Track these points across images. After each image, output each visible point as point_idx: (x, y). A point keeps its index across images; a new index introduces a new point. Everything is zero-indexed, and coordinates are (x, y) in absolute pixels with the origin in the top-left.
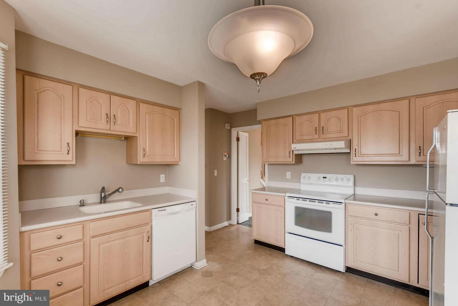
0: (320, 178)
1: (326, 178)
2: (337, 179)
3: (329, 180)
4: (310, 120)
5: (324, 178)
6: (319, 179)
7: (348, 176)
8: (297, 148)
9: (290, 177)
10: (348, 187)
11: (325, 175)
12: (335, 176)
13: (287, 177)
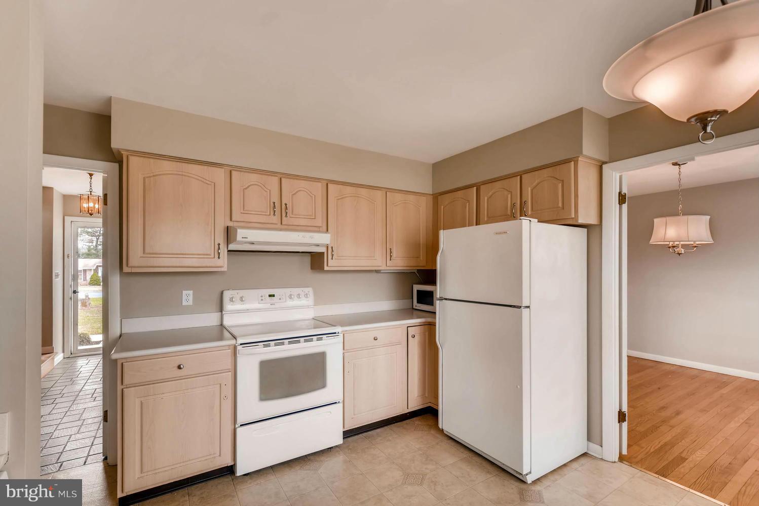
0: (263, 298)
1: (274, 296)
2: (290, 297)
3: (280, 299)
4: (262, 186)
5: (270, 296)
6: (262, 300)
7: (306, 290)
8: (250, 239)
9: (190, 303)
10: (308, 307)
11: (271, 292)
12: (288, 291)
13: (184, 303)
